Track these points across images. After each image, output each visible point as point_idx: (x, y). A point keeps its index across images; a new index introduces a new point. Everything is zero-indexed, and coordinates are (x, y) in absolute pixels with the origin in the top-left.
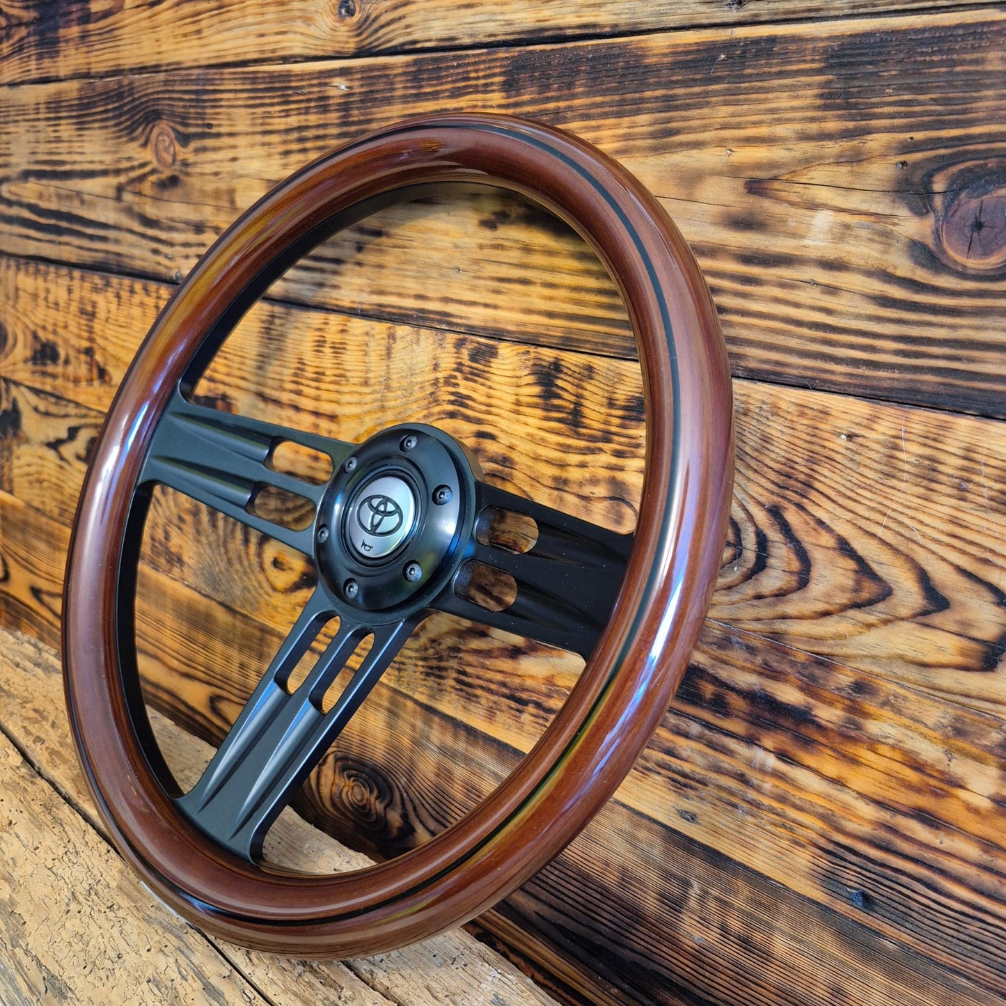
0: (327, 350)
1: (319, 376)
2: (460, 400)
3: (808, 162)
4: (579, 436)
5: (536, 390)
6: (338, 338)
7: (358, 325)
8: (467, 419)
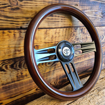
0: (57, 33)
1: (56, 37)
2: (74, 34)
3: (98, 11)
4: (84, 34)
5: (81, 31)
6: (59, 31)
7: (62, 29)
8: (75, 36)
